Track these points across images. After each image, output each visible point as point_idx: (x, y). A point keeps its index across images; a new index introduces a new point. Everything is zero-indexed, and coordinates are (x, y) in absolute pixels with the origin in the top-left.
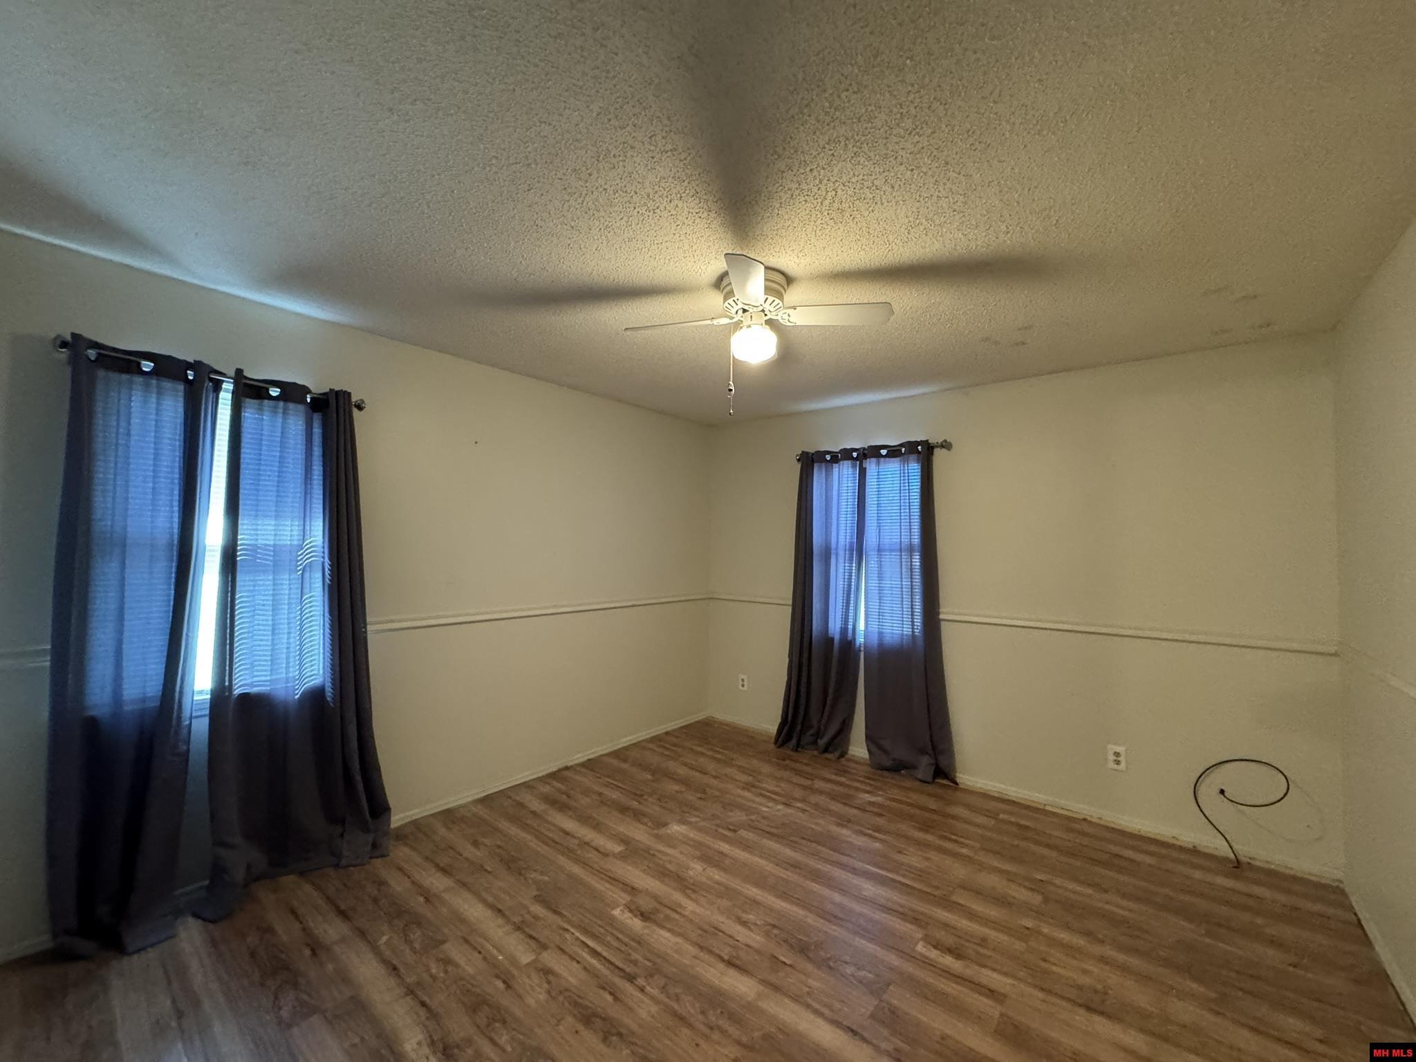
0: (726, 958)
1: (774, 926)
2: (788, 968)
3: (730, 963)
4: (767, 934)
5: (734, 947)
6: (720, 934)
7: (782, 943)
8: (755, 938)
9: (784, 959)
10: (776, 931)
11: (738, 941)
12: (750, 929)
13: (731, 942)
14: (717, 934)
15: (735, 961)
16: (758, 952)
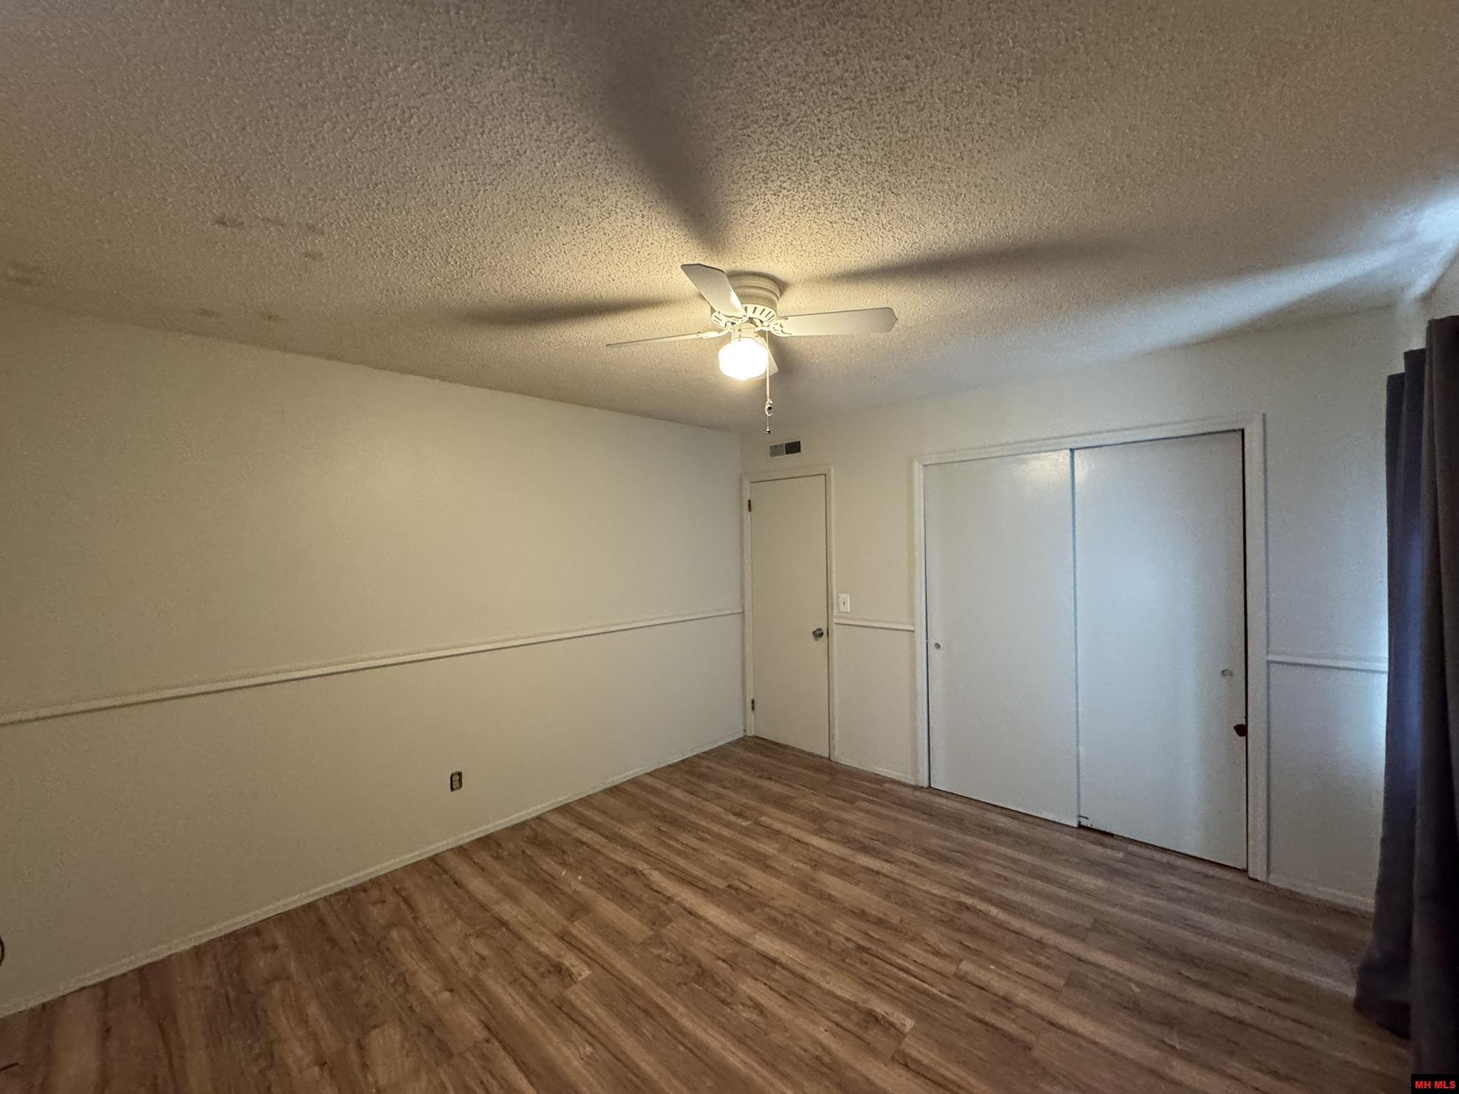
0: (778, 967)
1: (724, 1002)
2: (721, 956)
3: (775, 962)
4: (733, 992)
5: (769, 978)
6: (783, 993)
7: (721, 983)
8: (748, 987)
9: (724, 965)
10: (723, 994)
11: (766, 984)
12: (750, 998)
13: (773, 984)
14: (788, 992)
15: (769, 963)
16: (747, 973)
